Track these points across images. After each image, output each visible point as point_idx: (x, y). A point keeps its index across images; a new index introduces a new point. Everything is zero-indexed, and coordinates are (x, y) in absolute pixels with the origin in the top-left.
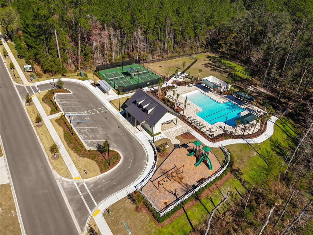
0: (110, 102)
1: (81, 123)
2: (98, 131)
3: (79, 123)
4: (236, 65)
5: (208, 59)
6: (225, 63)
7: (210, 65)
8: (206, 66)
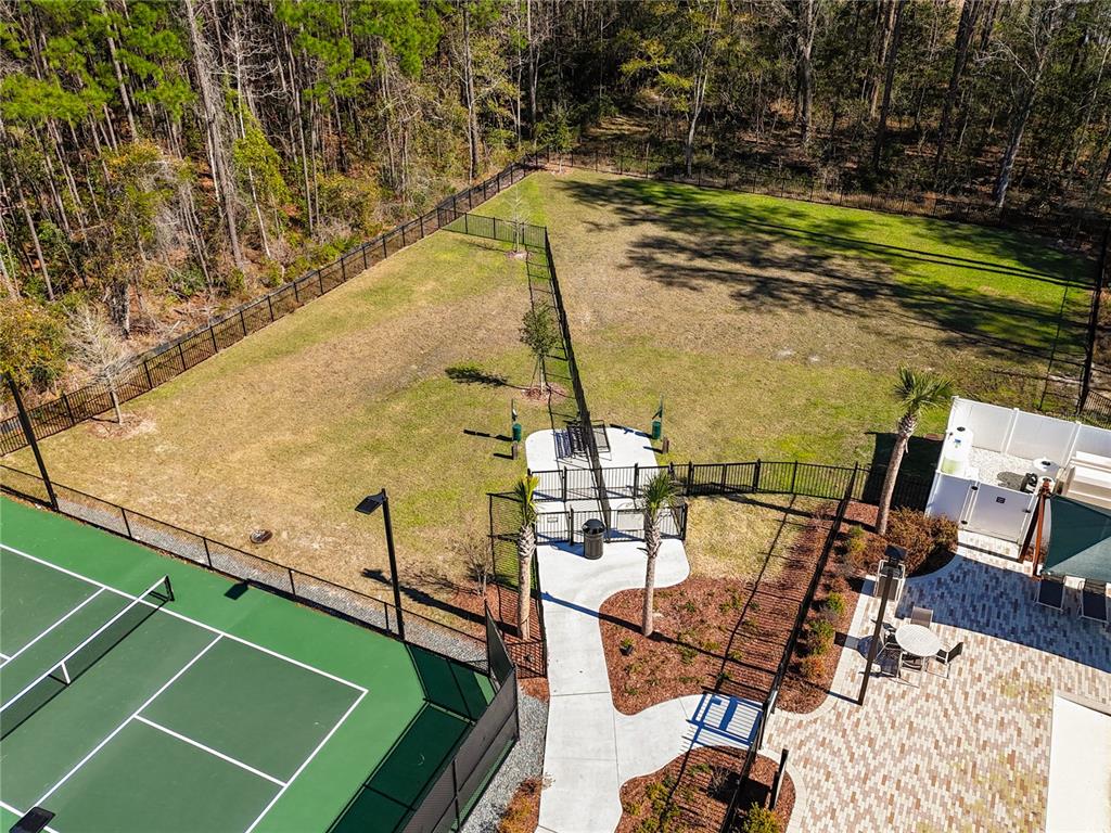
4: (836, 214)
5: (604, 213)
6: (745, 209)
7: (681, 259)
8: (670, 276)
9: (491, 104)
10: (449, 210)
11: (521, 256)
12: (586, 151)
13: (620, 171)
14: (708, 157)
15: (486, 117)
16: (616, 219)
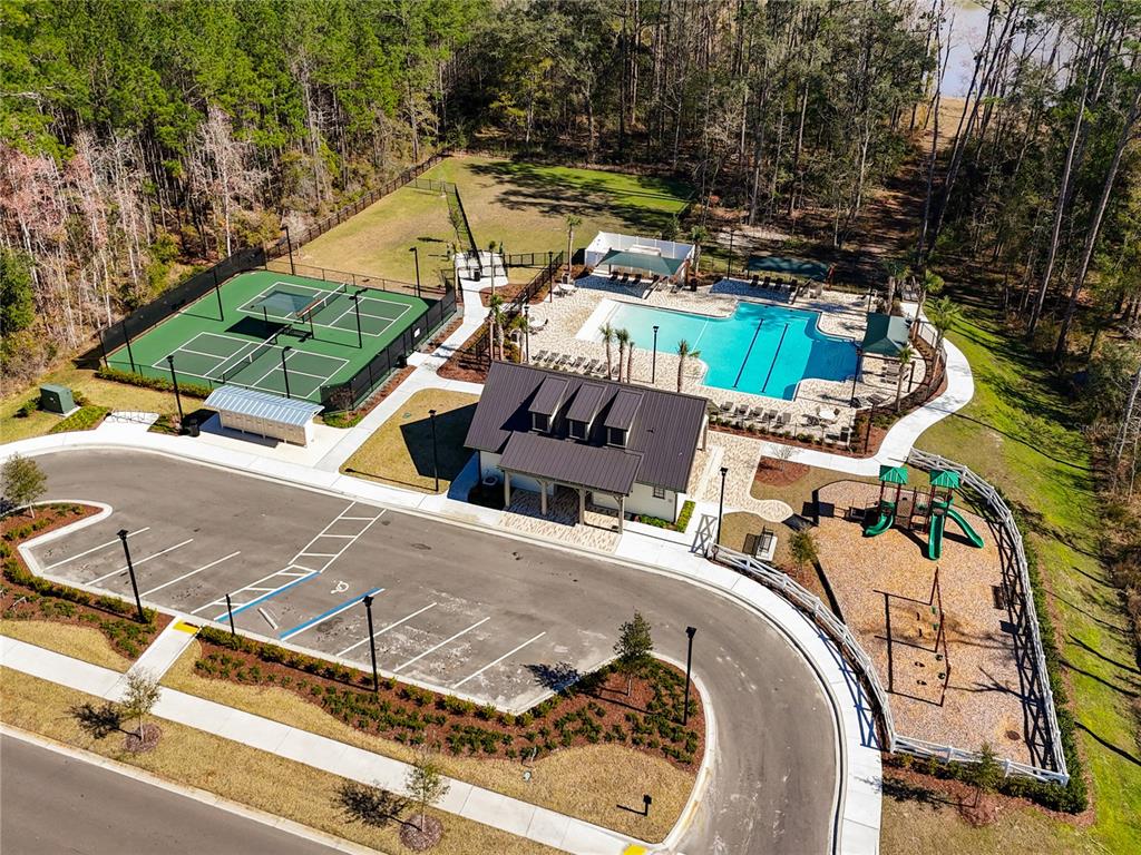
0: (349, 470)
1: (338, 619)
2: (456, 614)
3: (329, 624)
4: (597, 176)
5: (488, 179)
6: (554, 176)
7: (521, 199)
8: (513, 206)
9: (424, 125)
10: (407, 177)
11: (444, 196)
12: (475, 146)
13: (493, 156)
14: (540, 150)
15: (421, 131)
16: (493, 181)
